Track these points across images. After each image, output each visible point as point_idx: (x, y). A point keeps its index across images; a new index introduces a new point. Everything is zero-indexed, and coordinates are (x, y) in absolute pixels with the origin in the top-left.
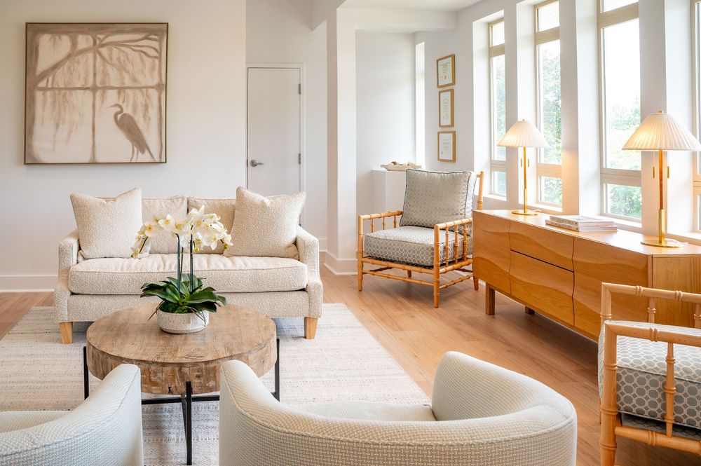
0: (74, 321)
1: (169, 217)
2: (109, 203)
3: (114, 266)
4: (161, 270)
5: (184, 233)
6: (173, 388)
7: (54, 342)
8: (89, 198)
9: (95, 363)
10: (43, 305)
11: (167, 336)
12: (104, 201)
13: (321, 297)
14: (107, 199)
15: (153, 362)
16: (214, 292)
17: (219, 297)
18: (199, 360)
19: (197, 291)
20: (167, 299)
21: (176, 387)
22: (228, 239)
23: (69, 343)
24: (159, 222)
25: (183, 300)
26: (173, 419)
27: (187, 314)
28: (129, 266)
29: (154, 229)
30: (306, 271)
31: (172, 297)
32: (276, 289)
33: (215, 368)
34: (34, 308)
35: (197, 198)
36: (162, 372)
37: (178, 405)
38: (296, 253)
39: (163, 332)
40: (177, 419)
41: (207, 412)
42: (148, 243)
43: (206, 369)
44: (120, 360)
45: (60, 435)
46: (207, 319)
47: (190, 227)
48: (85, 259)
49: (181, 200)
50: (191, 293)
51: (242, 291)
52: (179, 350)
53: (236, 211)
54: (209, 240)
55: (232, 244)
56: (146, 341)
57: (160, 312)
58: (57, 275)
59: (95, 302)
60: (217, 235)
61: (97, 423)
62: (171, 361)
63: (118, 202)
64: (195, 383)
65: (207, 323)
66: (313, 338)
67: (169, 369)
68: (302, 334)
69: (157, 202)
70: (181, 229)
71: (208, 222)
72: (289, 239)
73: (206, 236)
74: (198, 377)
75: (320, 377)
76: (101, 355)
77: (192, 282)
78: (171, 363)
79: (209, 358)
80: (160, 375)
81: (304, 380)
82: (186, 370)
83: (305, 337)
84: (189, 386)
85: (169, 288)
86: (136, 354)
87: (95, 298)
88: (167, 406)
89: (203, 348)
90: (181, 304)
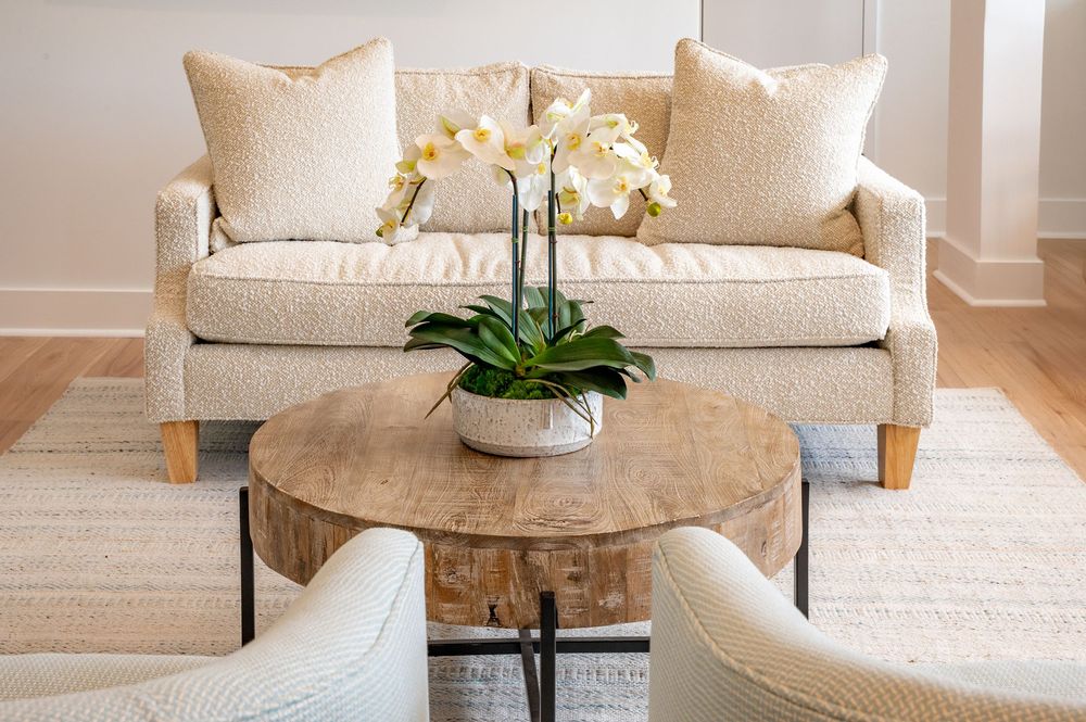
0: (204, 417)
1: (485, 122)
2: (301, 82)
3: (317, 264)
4: (456, 278)
5: (531, 170)
6: (501, 610)
7: (142, 475)
8: (240, 65)
9: (276, 533)
10: (106, 374)
11: (483, 462)
12: (283, 76)
13: (930, 367)
14: (294, 71)
15: (445, 534)
16: (618, 340)
17: (635, 355)
18: (579, 531)
19: (570, 337)
20: (482, 357)
21: (509, 605)
22: (662, 188)
23: (188, 480)
24: (460, 136)
25: (529, 363)
26: (497, 699)
27: (540, 402)
28: (362, 266)
29: (442, 156)
30: (886, 291)
31: (497, 353)
32: (793, 340)
33: (622, 555)
34: (80, 381)
35: (558, 70)
36: (472, 561)
37: (511, 662)
38: (854, 235)
39: (470, 451)
40: (508, 701)
41: (594, 685)
42: (425, 196)
43: (598, 556)
44: (352, 525)
45: (225, 706)
46: (598, 416)
47: (549, 151)
48: (231, 242)
49: (509, 77)
50: (551, 342)
51: (695, 342)
52: (519, 504)
53: (675, 112)
54: (604, 190)
55: (672, 204)
56: (423, 473)
57: (463, 395)
58: (151, 290)
59: (264, 365)
60: (628, 177)
61: (321, 680)
62: (497, 532)
63: (325, 78)
64: (567, 595)
65: (598, 429)
66: (907, 488)
67: (491, 552)
68: (871, 472)
69: (441, 81)
70: (522, 158)
71: (601, 138)
72: (834, 194)
73: (597, 177)
74: (575, 579)
75: (928, 599)
76: (292, 511)
77: (552, 313)
78: (496, 538)
79: (606, 526)
80: (464, 570)
81: (879, 605)
82: (539, 558)
83: (881, 484)
84: (547, 604)
85: (489, 326)
86: (395, 509)
87: (264, 354)
88: (476, 662)
89: (586, 498)
90: (521, 371)
